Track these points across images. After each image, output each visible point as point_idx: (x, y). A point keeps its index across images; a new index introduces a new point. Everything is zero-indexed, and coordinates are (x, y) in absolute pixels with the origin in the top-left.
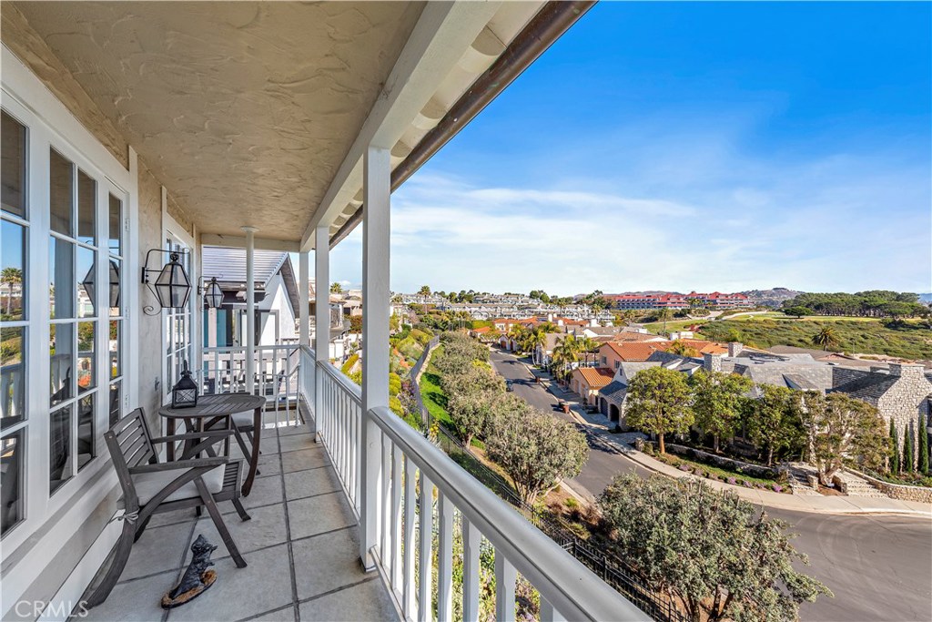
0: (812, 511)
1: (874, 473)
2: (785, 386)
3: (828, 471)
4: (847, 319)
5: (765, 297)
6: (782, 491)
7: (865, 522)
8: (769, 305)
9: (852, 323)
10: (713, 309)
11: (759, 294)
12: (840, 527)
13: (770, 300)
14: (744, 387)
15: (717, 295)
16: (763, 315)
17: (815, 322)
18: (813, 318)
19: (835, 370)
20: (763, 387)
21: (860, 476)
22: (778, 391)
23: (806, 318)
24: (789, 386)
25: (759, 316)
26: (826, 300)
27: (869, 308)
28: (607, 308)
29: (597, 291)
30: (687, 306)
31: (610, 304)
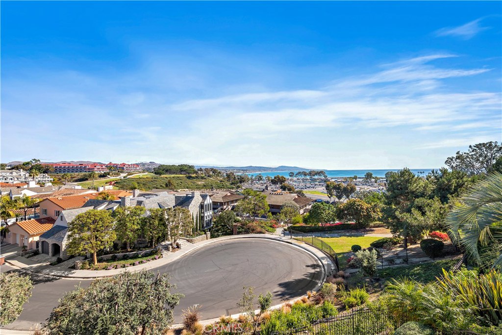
0: (170, 261)
1: (188, 236)
2: (159, 208)
3: (175, 241)
4: (176, 176)
5: (146, 166)
6: (159, 258)
7: (186, 257)
8: (148, 170)
9: (178, 177)
10: (122, 172)
11: (143, 164)
12: (179, 264)
13: (148, 168)
14: (142, 212)
15: (124, 165)
16: (146, 175)
17: (166, 178)
18: (165, 176)
19: (176, 197)
20: (150, 210)
21: (184, 239)
22: (156, 210)
23: (163, 176)
24: (160, 207)
25: (144, 175)
26: (169, 168)
27: (182, 171)
28: (44, 172)
29: (34, 160)
30: (108, 171)
31: (48, 169)
